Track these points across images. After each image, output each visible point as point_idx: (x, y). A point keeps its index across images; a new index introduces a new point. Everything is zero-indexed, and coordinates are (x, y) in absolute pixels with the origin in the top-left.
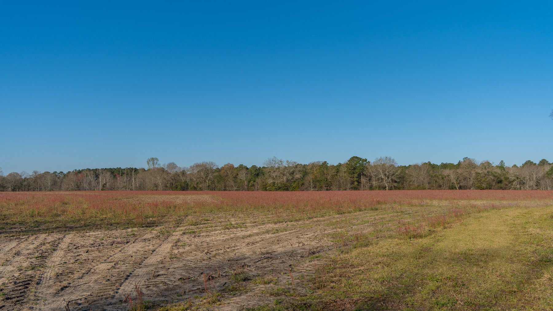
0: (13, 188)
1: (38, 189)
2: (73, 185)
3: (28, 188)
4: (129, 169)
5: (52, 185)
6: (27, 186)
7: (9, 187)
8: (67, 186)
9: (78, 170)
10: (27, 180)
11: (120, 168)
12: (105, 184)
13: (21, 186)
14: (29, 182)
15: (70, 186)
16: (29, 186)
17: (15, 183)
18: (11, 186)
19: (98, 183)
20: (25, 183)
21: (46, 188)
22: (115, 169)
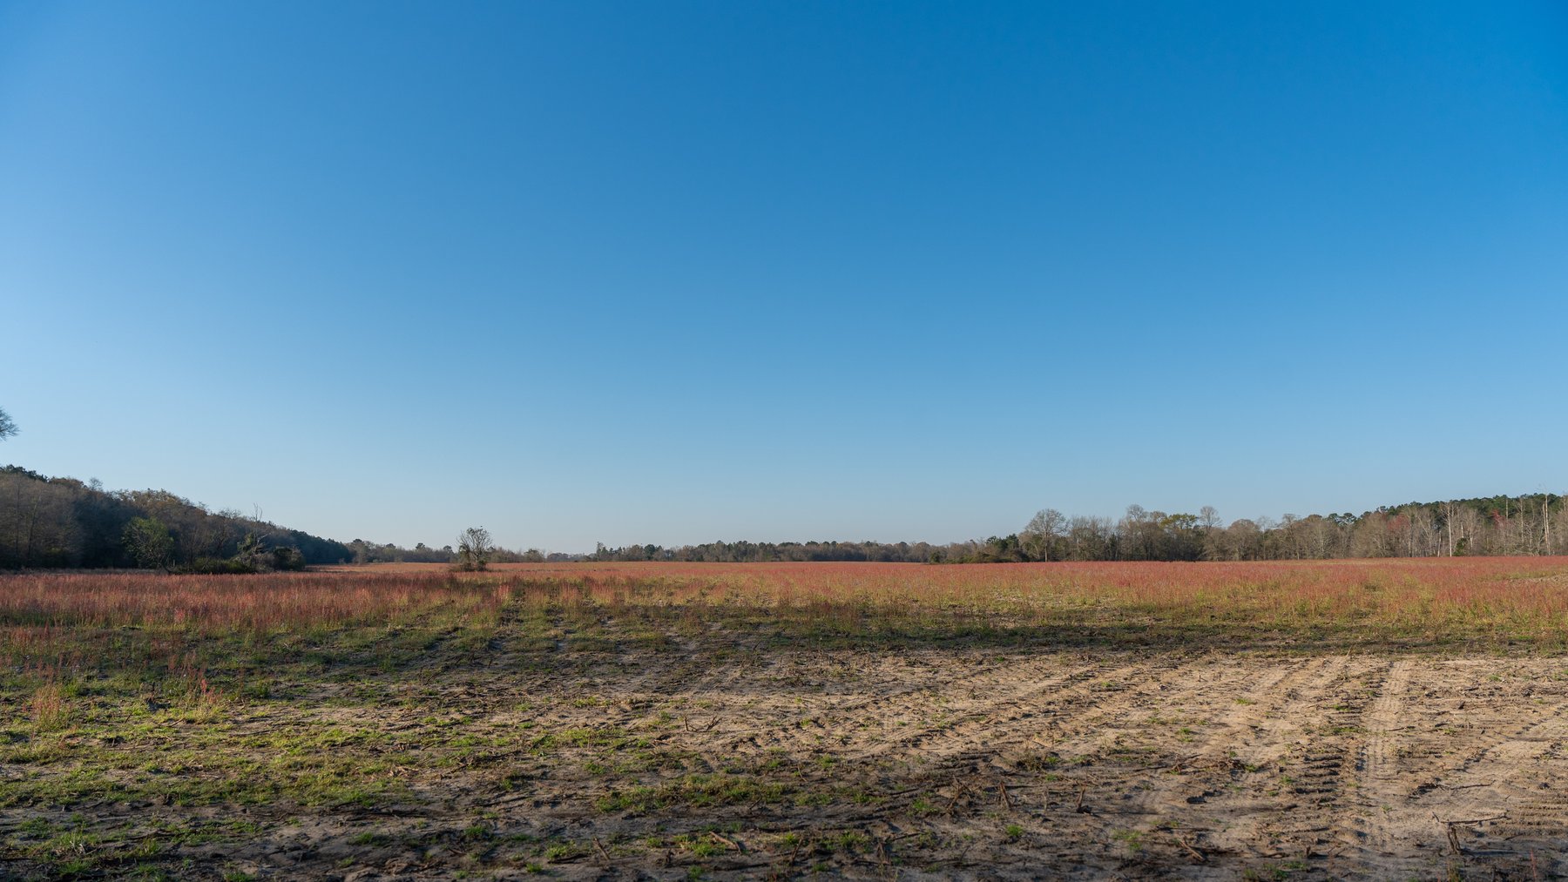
0: (1242, 553)
1: (1296, 554)
2: (1378, 543)
3: (1275, 554)
4: (1531, 497)
5: (1329, 545)
6: (1272, 547)
7: (1234, 552)
8: (1365, 547)
9: (1388, 507)
10: (1272, 534)
11: (1505, 496)
12: (1464, 540)
13: (1260, 549)
14: (1276, 539)
15: (1372, 546)
16: (1277, 549)
17: (1246, 542)
18: (1239, 549)
19: (1445, 537)
20: (1268, 542)
21: (1315, 553)
22: (1489, 499)
